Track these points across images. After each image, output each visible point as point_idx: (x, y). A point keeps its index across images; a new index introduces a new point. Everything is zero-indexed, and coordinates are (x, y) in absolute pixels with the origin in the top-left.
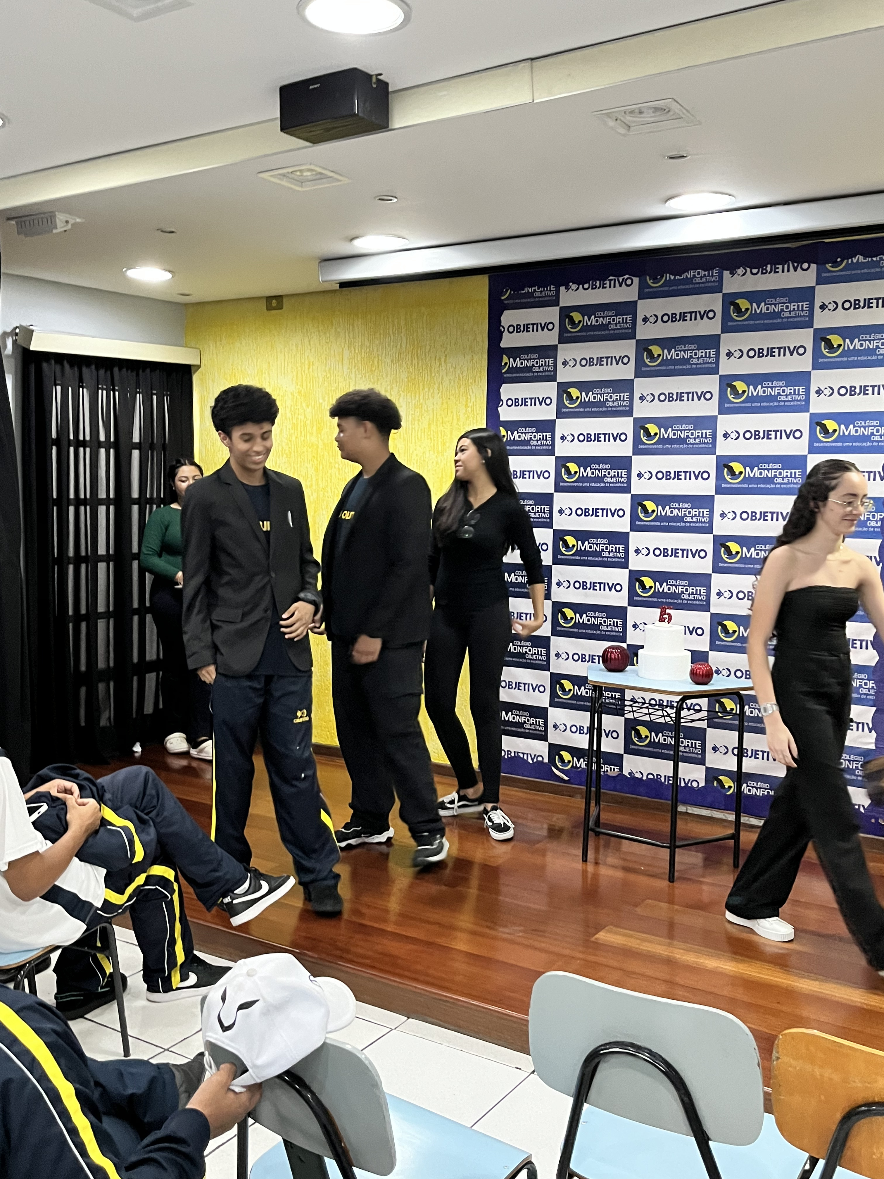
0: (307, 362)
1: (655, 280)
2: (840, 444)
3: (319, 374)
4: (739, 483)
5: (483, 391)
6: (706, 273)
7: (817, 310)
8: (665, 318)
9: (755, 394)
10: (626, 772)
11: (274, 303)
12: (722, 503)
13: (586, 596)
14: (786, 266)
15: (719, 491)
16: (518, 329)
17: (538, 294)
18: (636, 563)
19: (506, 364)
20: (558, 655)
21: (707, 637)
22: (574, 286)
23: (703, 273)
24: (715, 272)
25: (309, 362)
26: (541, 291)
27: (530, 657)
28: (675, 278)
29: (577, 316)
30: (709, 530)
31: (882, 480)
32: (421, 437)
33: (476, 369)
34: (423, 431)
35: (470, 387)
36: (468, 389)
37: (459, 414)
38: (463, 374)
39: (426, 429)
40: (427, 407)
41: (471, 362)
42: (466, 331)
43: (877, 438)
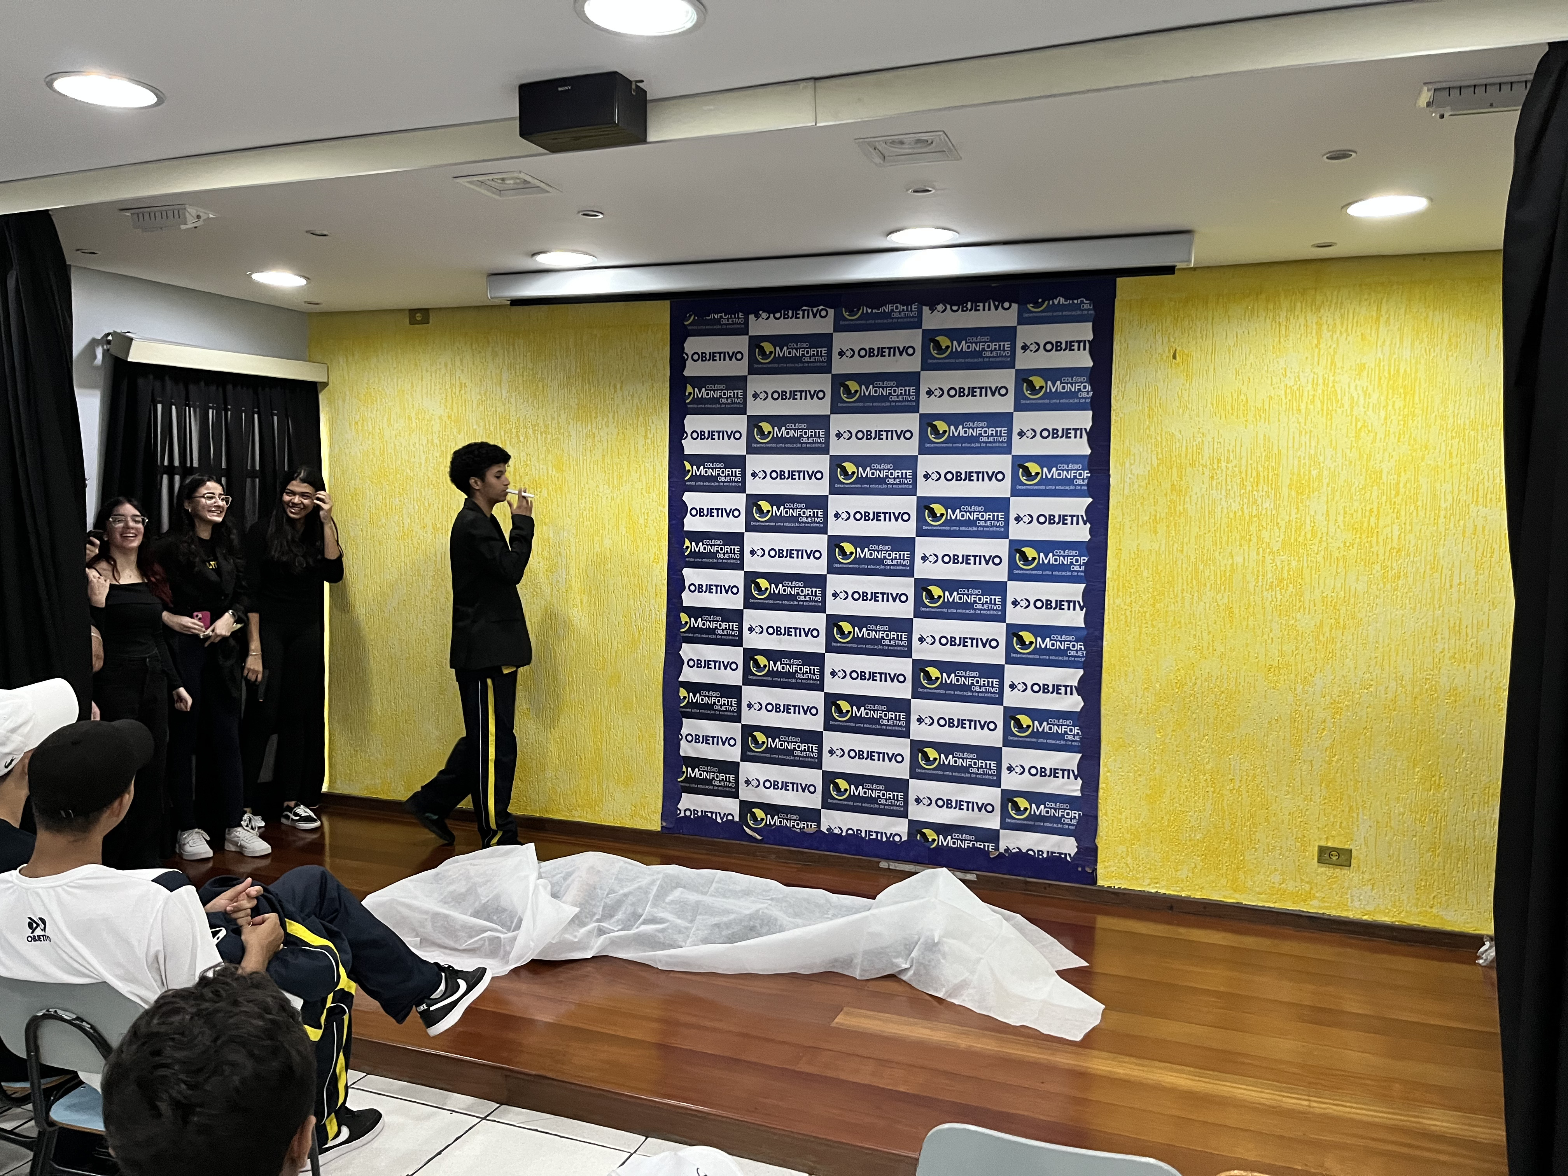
0: (458, 383)
1: (851, 312)
2: (1043, 487)
3: (473, 398)
4: (939, 525)
5: (665, 421)
6: (905, 307)
7: (1019, 351)
8: (863, 353)
9: (956, 434)
10: (824, 828)
11: (419, 317)
12: (924, 546)
13: (780, 641)
14: (987, 304)
15: (920, 533)
16: (703, 357)
17: (725, 322)
18: (834, 607)
19: (690, 394)
20: (750, 706)
21: (909, 684)
22: (764, 315)
23: (901, 308)
24: (913, 307)
25: (461, 384)
26: (728, 319)
27: (718, 708)
28: (872, 311)
29: (768, 347)
30: (910, 573)
31: (1085, 524)
32: (594, 470)
33: (657, 398)
34: (596, 463)
35: (649, 417)
36: (647, 419)
37: (638, 445)
38: (642, 403)
39: (599, 461)
40: (601, 436)
41: (651, 390)
42: (644, 357)
43: (1080, 482)
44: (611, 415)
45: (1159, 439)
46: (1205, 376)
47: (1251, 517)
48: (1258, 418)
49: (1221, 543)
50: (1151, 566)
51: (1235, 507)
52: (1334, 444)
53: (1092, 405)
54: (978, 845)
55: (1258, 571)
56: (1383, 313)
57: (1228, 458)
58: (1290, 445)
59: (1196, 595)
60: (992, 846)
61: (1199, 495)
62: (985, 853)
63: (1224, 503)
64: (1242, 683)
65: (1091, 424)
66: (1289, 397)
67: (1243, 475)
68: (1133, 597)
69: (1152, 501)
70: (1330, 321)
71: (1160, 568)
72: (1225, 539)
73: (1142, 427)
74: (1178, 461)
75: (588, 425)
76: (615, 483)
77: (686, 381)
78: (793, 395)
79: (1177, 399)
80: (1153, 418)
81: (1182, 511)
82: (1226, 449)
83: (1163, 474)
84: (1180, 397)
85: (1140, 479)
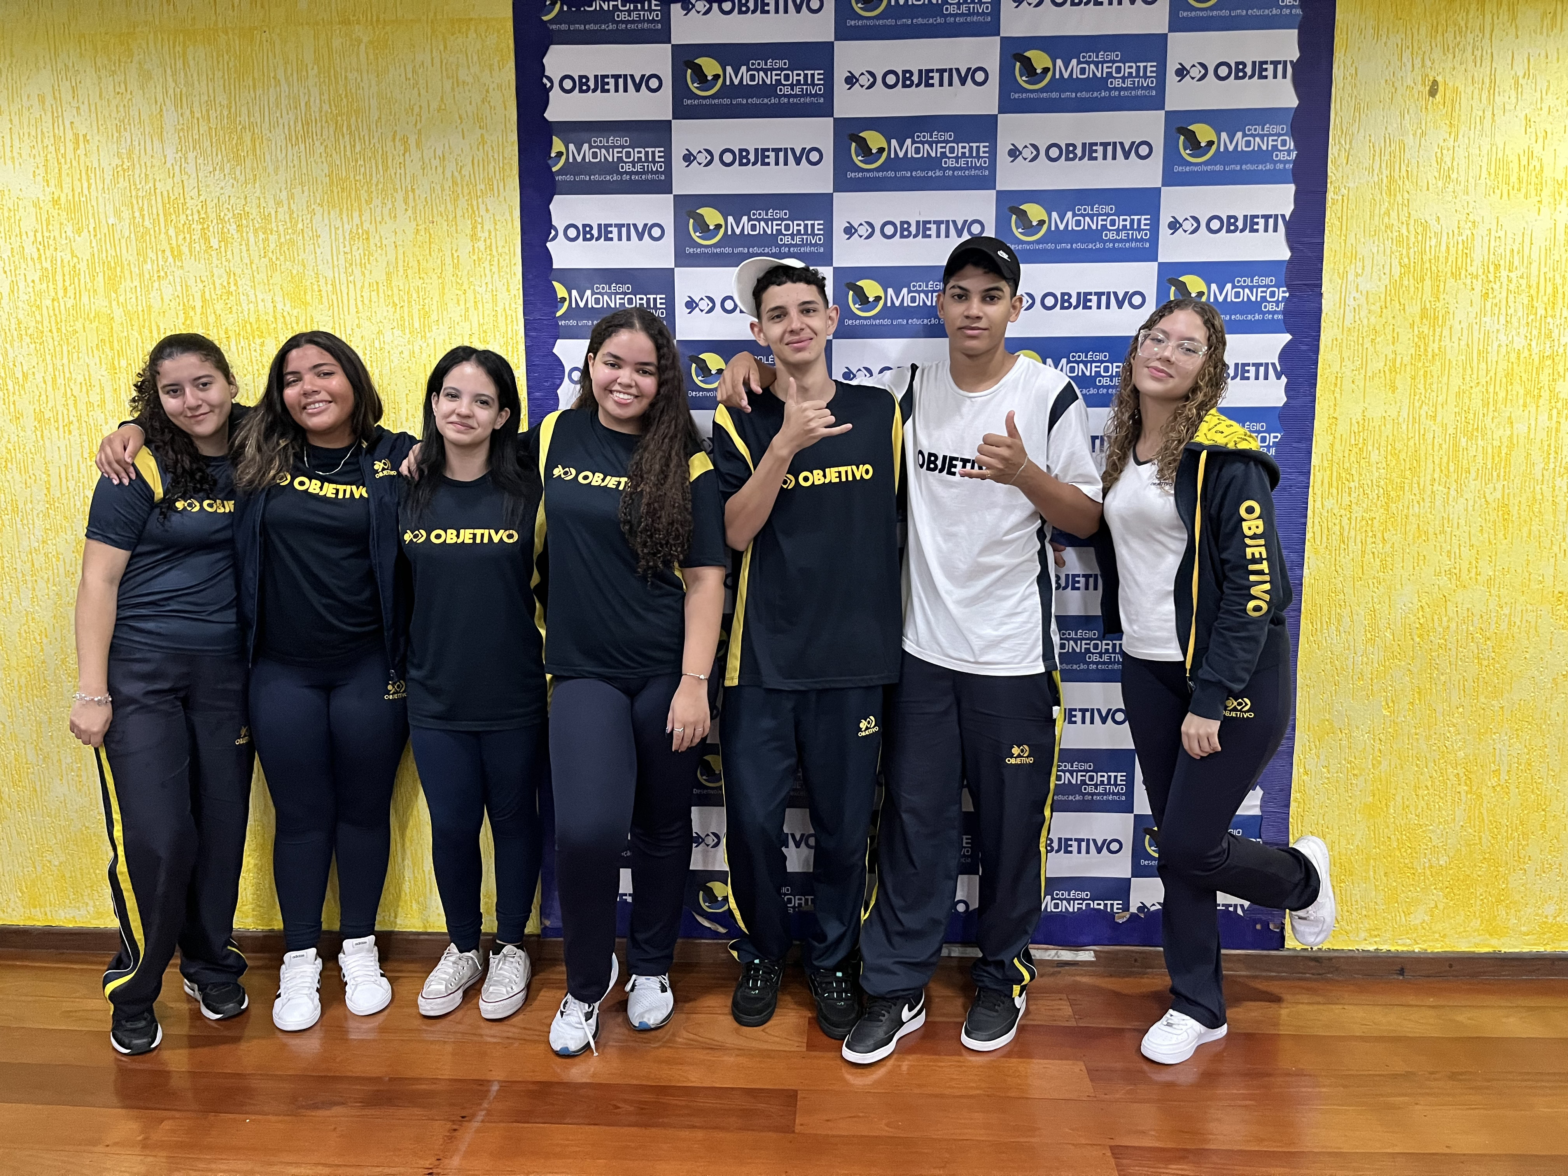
1: (867, 3)
5: (511, 209)
7: (1171, 77)
9: (1061, 227)
16: (582, 84)
17: (623, 16)
19: (560, 154)
22: (701, 6)
26: (629, 11)
28: (906, 2)
29: (710, 66)
31: (1278, 378)
32: (370, 301)
33: (493, 163)
34: (375, 288)
35: (480, 200)
36: (475, 203)
37: (458, 253)
38: (463, 172)
39: (380, 285)
40: (381, 237)
41: (481, 147)
42: (464, 82)
43: (1271, 307)
44: (400, 196)
45: (1405, 232)
46: (1478, 127)
47: (1542, 358)
49: (1496, 402)
50: (1383, 443)
51: (1519, 343)
53: (1294, 175)
54: (1094, 905)
55: (1549, 445)
57: (1511, 263)
59: (1454, 486)
60: (1117, 905)
61: (1464, 325)
62: (1107, 917)
63: (1502, 337)
64: (1518, 623)
65: (1292, 207)
67: (1533, 292)
68: (1353, 495)
69: (1389, 337)
71: (1399, 446)
72: (1502, 395)
73: (1377, 212)
74: (1434, 268)
75: (354, 215)
76: (417, 325)
77: (549, 129)
78: (761, 156)
79: (1434, 164)
80: (1395, 195)
81: (1437, 351)
82: (1508, 248)
83: (1409, 291)
84: (1440, 161)
85: (1371, 300)
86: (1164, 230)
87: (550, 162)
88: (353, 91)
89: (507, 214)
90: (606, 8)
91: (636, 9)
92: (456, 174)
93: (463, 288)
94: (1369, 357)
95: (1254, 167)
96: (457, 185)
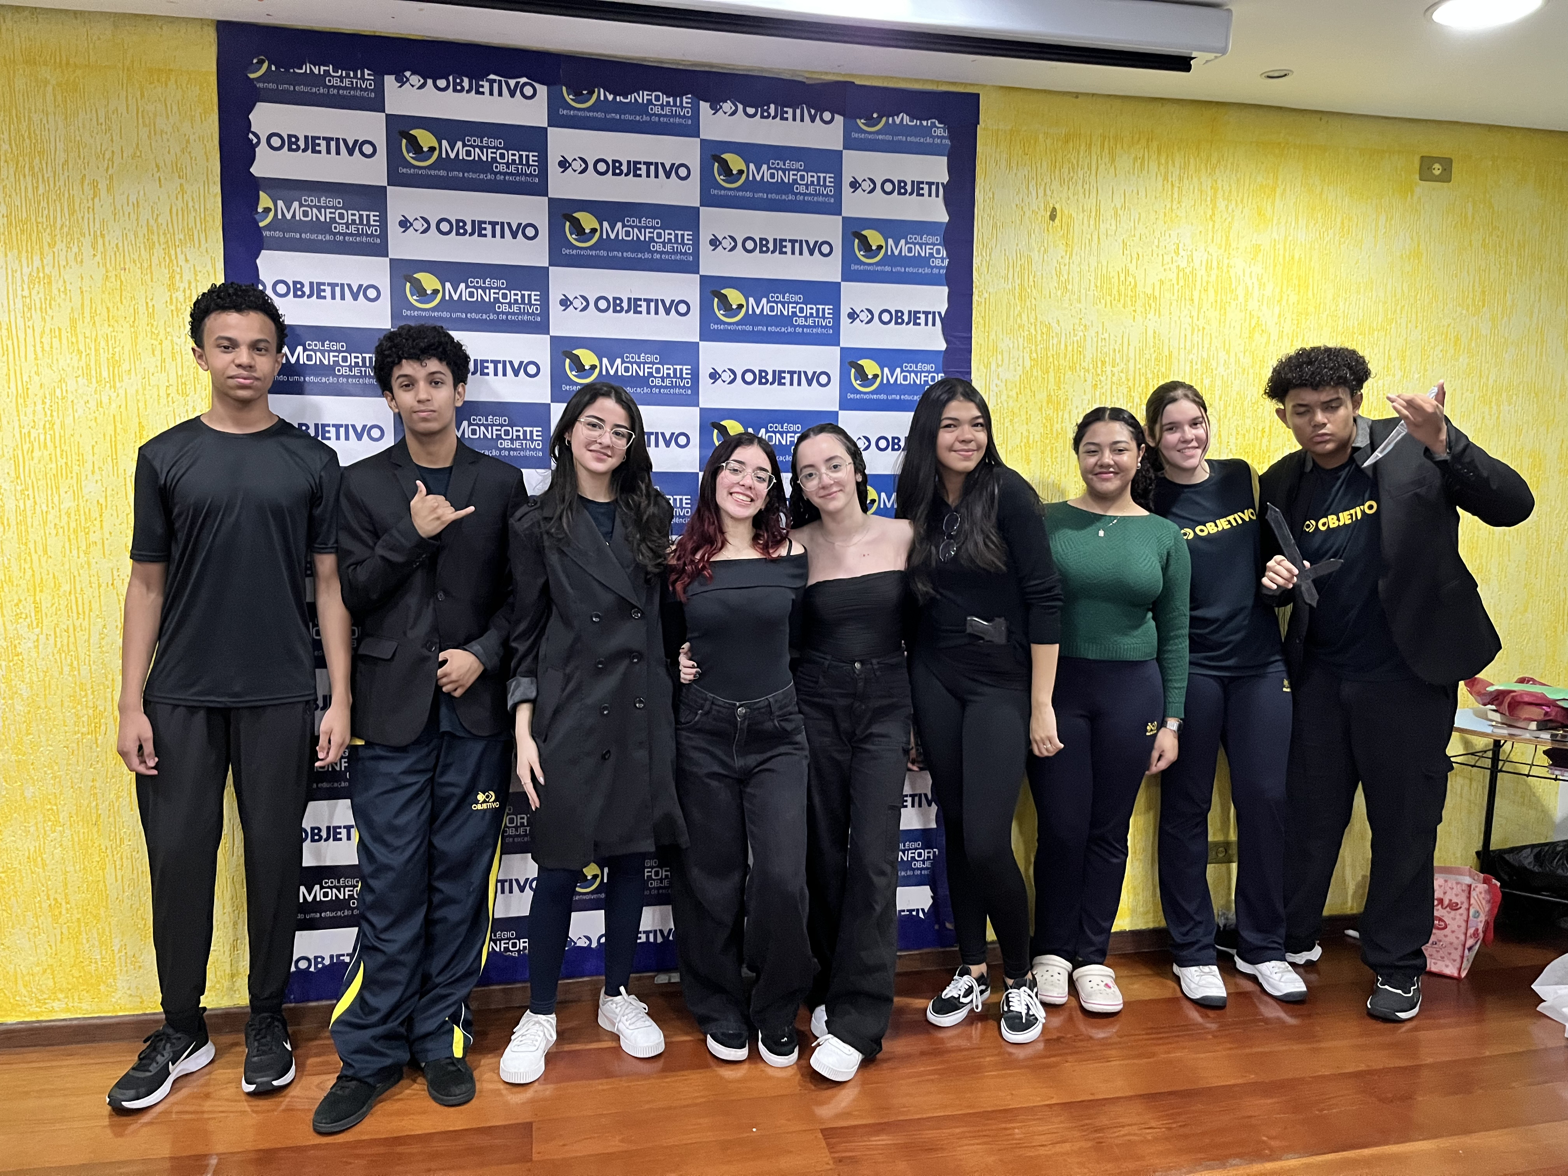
1: (578, 96)
6: (671, 99)
7: (846, 188)
9: (757, 311)
16: (292, 143)
17: (336, 82)
19: (267, 210)
24: (685, 100)
26: (342, 77)
28: (615, 98)
29: (425, 138)
32: (51, 347)
33: (193, 214)
34: (57, 333)
35: (178, 250)
36: (173, 252)
37: (154, 302)
38: (159, 220)
39: (63, 332)
40: (65, 282)
41: (180, 197)
42: (162, 131)
45: (1033, 331)
46: (1088, 248)
48: (1148, 308)
52: (1227, 346)
53: (947, 279)
56: (1280, 182)
58: (1182, 346)
65: (946, 306)
66: (1182, 283)
69: (1024, 418)
70: (1226, 188)
73: (1012, 313)
74: (1056, 362)
75: (34, 258)
76: (105, 374)
77: (256, 185)
78: (478, 228)
79: (1055, 277)
80: (1025, 301)
81: (1059, 430)
82: (1111, 347)
83: (1037, 380)
84: (1059, 274)
85: (1009, 387)
86: (844, 320)
87: (257, 217)
88: (38, 132)
89: (209, 266)
90: (316, 72)
91: (348, 76)
92: (152, 222)
93: (159, 337)
94: (1009, 435)
95: (915, 270)
96: (153, 233)
